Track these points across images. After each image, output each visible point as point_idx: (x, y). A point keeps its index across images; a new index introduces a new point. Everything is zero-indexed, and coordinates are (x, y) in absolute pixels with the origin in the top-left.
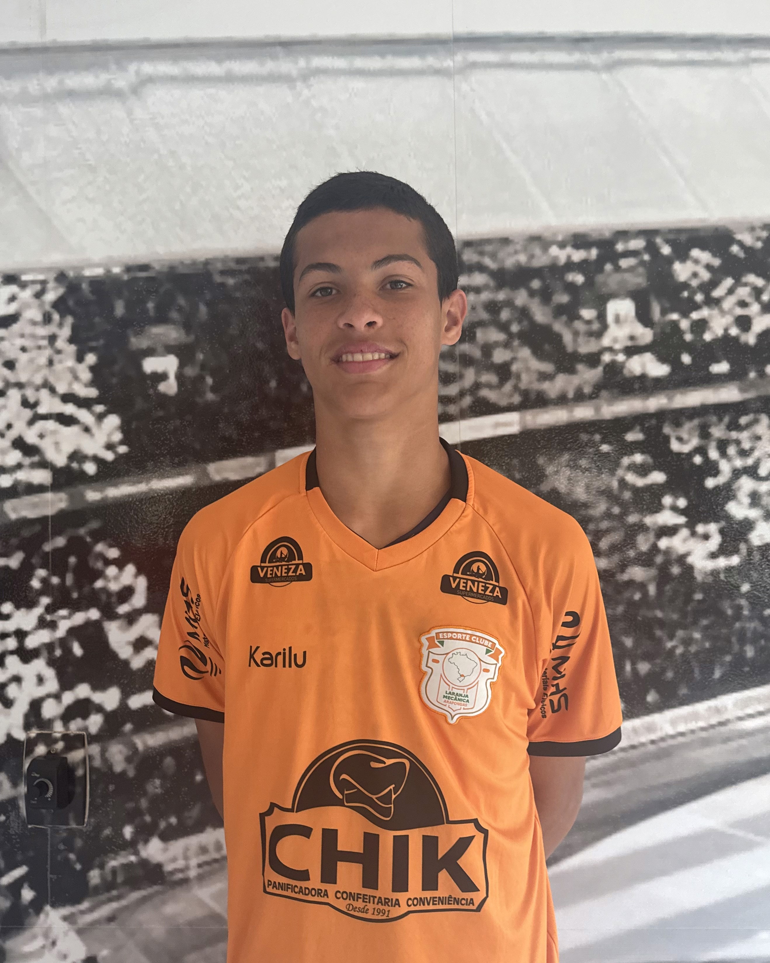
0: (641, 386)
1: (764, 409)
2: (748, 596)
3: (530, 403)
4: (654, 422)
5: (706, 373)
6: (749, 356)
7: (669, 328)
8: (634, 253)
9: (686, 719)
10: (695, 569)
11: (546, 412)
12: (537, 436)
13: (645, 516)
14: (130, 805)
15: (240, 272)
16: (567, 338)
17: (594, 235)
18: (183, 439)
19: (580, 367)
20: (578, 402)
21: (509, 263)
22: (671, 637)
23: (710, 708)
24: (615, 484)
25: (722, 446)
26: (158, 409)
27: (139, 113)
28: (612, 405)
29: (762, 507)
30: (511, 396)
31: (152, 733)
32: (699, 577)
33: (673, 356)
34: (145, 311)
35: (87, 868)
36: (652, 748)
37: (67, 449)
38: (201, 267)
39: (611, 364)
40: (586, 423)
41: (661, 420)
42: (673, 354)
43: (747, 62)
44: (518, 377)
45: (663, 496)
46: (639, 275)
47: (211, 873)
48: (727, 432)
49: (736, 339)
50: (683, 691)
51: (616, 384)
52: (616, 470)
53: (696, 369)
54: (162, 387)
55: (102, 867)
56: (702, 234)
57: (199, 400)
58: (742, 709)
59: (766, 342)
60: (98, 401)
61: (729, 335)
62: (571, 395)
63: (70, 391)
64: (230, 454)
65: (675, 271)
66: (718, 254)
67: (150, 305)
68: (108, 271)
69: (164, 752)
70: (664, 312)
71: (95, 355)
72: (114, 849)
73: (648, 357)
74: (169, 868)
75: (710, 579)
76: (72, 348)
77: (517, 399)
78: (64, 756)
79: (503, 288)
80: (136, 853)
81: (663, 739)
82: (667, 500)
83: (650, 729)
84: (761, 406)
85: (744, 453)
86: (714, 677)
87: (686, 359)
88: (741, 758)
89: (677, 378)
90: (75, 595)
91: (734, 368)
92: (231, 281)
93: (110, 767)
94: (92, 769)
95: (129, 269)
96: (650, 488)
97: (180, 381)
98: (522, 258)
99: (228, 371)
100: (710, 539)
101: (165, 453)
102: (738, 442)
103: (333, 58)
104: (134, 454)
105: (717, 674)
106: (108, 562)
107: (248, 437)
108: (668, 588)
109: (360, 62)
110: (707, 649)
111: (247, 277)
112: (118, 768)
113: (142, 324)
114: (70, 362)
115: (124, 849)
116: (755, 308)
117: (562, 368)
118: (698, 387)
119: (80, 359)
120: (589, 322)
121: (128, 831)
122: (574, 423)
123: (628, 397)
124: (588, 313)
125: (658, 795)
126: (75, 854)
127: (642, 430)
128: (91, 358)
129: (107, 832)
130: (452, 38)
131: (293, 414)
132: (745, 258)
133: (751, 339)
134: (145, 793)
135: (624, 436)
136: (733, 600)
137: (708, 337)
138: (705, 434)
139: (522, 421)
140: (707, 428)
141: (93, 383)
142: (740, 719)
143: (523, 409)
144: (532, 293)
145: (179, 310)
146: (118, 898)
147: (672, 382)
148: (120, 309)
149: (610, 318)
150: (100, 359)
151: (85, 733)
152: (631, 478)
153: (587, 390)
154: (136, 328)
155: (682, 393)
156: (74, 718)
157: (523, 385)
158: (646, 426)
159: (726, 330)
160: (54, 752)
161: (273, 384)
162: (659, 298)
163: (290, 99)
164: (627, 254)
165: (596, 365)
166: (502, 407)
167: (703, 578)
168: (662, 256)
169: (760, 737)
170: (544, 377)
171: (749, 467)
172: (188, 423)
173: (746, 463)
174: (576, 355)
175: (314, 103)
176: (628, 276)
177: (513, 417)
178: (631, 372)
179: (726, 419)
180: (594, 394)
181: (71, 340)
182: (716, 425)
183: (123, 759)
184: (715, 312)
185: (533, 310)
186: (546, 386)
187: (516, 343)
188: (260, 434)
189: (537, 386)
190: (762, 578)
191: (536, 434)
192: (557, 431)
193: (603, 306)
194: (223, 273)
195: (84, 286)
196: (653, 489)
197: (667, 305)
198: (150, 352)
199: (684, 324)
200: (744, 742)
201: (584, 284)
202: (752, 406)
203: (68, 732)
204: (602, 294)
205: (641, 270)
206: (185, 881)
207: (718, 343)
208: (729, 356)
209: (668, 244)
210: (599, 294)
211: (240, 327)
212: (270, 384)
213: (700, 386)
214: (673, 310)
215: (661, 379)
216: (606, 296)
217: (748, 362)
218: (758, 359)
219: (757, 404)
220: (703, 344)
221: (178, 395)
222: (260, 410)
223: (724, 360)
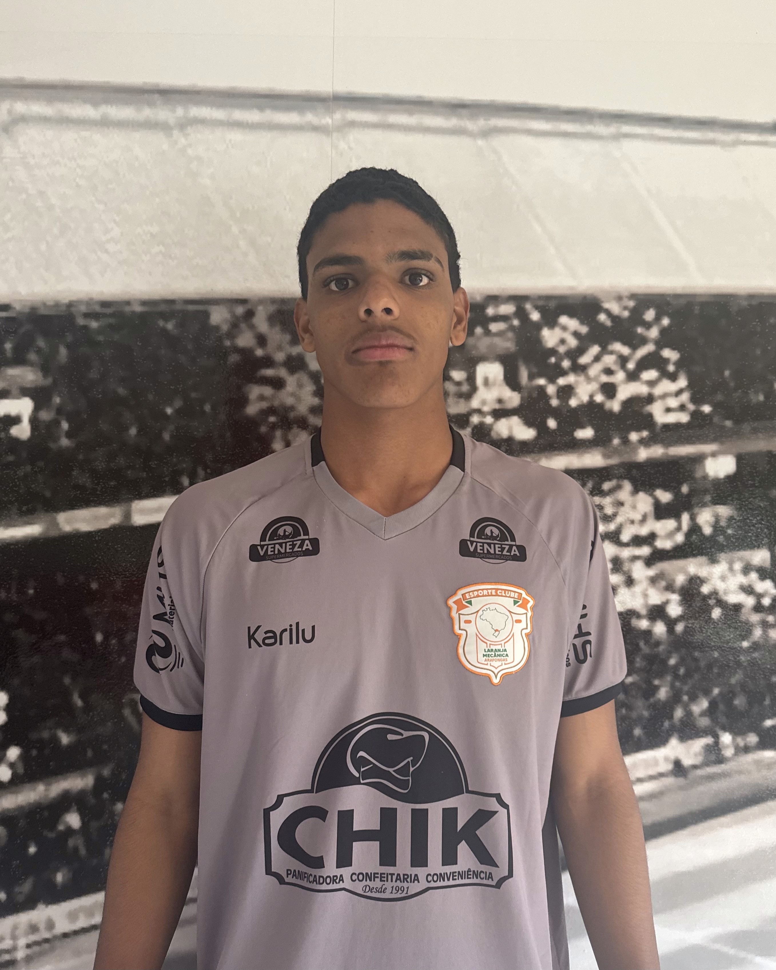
0: (508, 448)
1: (626, 475)
5: (571, 438)
6: (613, 422)
7: (536, 392)
8: (504, 318)
15: (104, 315)
18: (33, 486)
26: (9, 453)
29: (624, 573)
33: (539, 420)
34: (3, 352)
38: (64, 308)
39: (479, 426)
42: (539, 418)
46: (508, 340)
47: (40, 954)
49: (601, 406)
53: (561, 433)
54: (15, 431)
56: (571, 301)
57: (52, 445)
59: (630, 410)
61: (594, 401)
64: (82, 504)
65: (544, 337)
66: (586, 322)
67: (8, 346)
70: (531, 377)
73: (515, 420)
84: (623, 472)
85: (608, 518)
87: (552, 423)
89: (542, 442)
91: (598, 434)
92: (94, 324)
97: (34, 425)
99: (85, 417)
101: (13, 500)
102: (601, 508)
103: (212, 109)
107: (103, 486)
109: (238, 115)
111: (111, 321)
116: (620, 376)
118: (563, 451)
120: (459, 384)
124: (458, 375)
130: (332, 97)
131: (153, 464)
132: (612, 327)
133: (615, 406)
137: (573, 403)
145: (37, 351)
147: (538, 446)
149: (479, 381)
155: (547, 457)
159: (591, 396)
161: (133, 431)
162: (527, 362)
163: (165, 147)
164: (497, 318)
165: (465, 426)
168: (532, 322)
171: (612, 533)
172: (39, 469)
173: (609, 528)
175: (190, 151)
176: (497, 341)
178: (498, 435)
179: (590, 484)
184: (582, 378)
188: (116, 483)
193: (473, 368)
194: (87, 315)
197: (535, 370)
198: (5, 394)
199: (551, 390)
202: (616, 472)
204: (472, 356)
205: (510, 335)
206: (12, 963)
207: (583, 409)
208: (594, 422)
209: (537, 311)
210: (469, 356)
211: (101, 371)
212: (130, 431)
213: (564, 451)
214: (540, 375)
215: (528, 442)
216: (475, 359)
217: (612, 429)
218: (622, 426)
219: (620, 471)
220: (569, 409)
221: (30, 439)
222: (117, 459)
223: (588, 426)
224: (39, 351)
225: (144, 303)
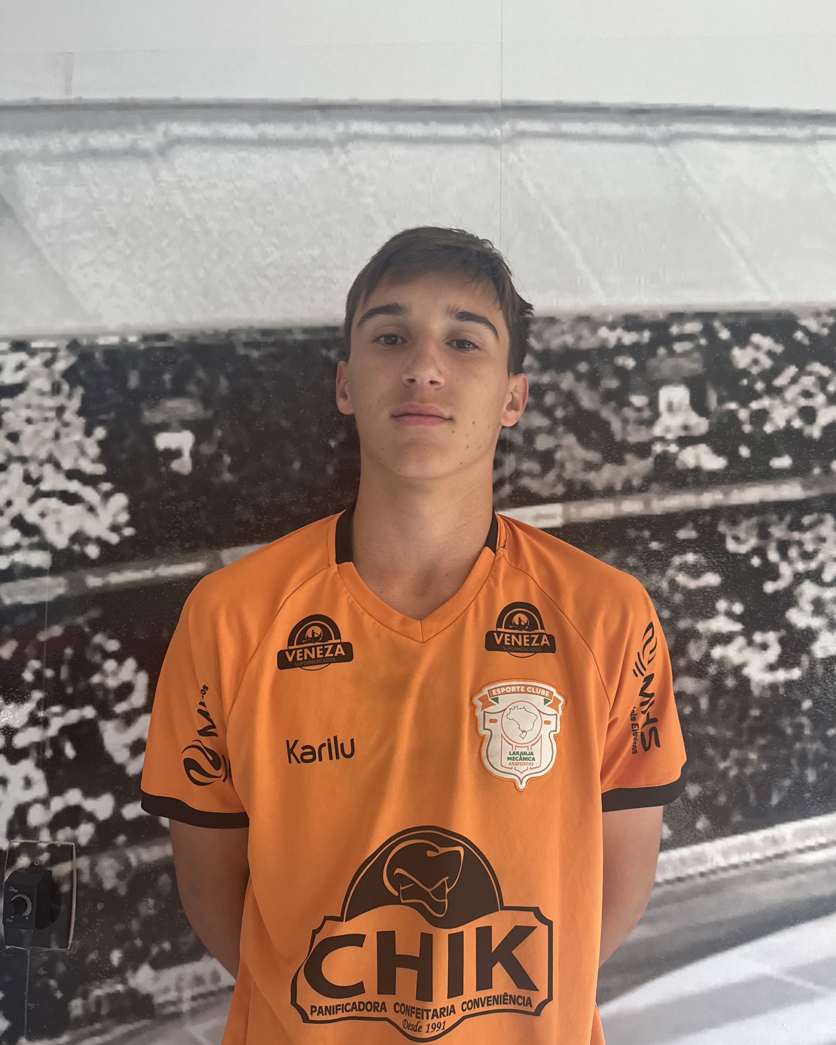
0: (695, 479)
1: (830, 508)
2: (809, 713)
3: (575, 495)
4: (708, 519)
5: (766, 467)
6: (813, 450)
7: (727, 418)
8: (690, 337)
9: (740, 850)
10: (752, 681)
11: (593, 505)
12: (581, 530)
13: (697, 621)
14: (119, 927)
15: (266, 344)
16: (616, 425)
17: (646, 317)
18: (195, 522)
19: (629, 457)
20: (626, 495)
21: (555, 343)
22: (725, 757)
23: (766, 838)
24: (665, 585)
25: (783, 547)
26: (170, 488)
27: (165, 175)
28: (662, 499)
29: (827, 616)
30: (554, 486)
31: (147, 847)
32: (756, 691)
33: (730, 448)
34: (161, 383)
35: (69, 997)
36: (701, 881)
37: (69, 529)
38: (224, 337)
39: (662, 456)
40: (635, 518)
41: (716, 518)
43: (813, 140)
44: (562, 466)
45: (717, 600)
46: (694, 361)
47: (206, 1008)
48: (789, 532)
49: (799, 432)
50: (737, 818)
51: (667, 477)
52: (666, 570)
53: (755, 462)
54: (175, 465)
55: (85, 996)
56: (764, 318)
57: (214, 480)
58: (803, 840)
59: (831, 436)
60: (104, 478)
61: (792, 427)
62: (618, 487)
63: (77, 467)
64: (247, 540)
65: (734, 357)
66: (781, 341)
67: (167, 377)
68: (124, 340)
69: (160, 869)
70: (721, 401)
71: (104, 428)
72: (99, 976)
73: (703, 448)
74: (159, 999)
75: (768, 694)
76: (81, 421)
77: (560, 490)
78: (49, 869)
79: (548, 371)
80: (124, 982)
81: (713, 872)
82: (722, 605)
83: (699, 859)
84: (825, 505)
85: (807, 556)
86: (771, 803)
87: (744, 452)
88: (800, 895)
89: (734, 472)
90: (70, 690)
91: (796, 463)
92: (255, 354)
93: (100, 883)
94: (80, 885)
95: (146, 338)
96: (702, 591)
97: (195, 459)
98: (569, 339)
99: (248, 450)
100: (768, 649)
101: (174, 537)
102: (800, 544)
103: (373, 124)
104: (141, 537)
105: (775, 800)
106: (107, 655)
107: (267, 521)
108: (721, 702)
109: (401, 129)
110: (764, 772)
111: (273, 350)
112: (109, 884)
113: (157, 397)
114: (78, 436)
115: (111, 977)
116: (820, 399)
117: (609, 457)
118: (757, 482)
119: (88, 432)
120: (639, 410)
121: (116, 957)
122: (622, 517)
123: (681, 492)
124: (638, 400)
125: (708, 935)
126: (57, 981)
127: (695, 528)
128: (100, 433)
129: (93, 956)
130: (500, 106)
131: (317, 499)
132: (810, 346)
133: (815, 432)
134: (137, 914)
135: (675, 533)
136: (793, 717)
137: (768, 428)
138: (764, 534)
139: (565, 513)
140: (766, 528)
141: (100, 459)
142: (800, 851)
143: (566, 500)
144: (579, 377)
145: (197, 382)
146: (101, 1032)
147: (729, 477)
148: (134, 380)
149: (662, 406)
150: (110, 433)
151: (74, 844)
152: (682, 579)
153: (636, 482)
154: (150, 401)
155: (739, 489)
156: (62, 827)
157: (567, 475)
158: (701, 523)
159: (788, 422)
160: (38, 864)
161: (297, 465)
162: (716, 385)
163: (326, 164)
164: (682, 337)
165: (647, 455)
166: (544, 498)
167: (761, 693)
168: (720, 340)
169: (822, 872)
170: (590, 466)
171: (812, 572)
172: (202, 505)
173: (809, 567)
174: (625, 444)
175: (351, 169)
176: (682, 362)
177: (556, 509)
178: (684, 464)
179: (788, 519)
180: (644, 487)
181: (80, 413)
182: (776, 524)
183: (114, 875)
184: (777, 402)
185: (580, 394)
186: (592, 476)
187: (561, 429)
188: (280, 519)
189: (581, 476)
190: (825, 694)
191: (581, 528)
192: (603, 526)
193: (655, 393)
194: (247, 345)
195: (98, 355)
196: (707, 592)
197: (725, 394)
198: (164, 427)
199: (743, 414)
200: (803, 877)
201: (635, 368)
202: (816, 504)
203: (56, 842)
204: (655, 379)
205: (697, 355)
206: (177, 1015)
207: (779, 436)
208: (791, 450)
209: (727, 328)
210: (651, 379)
211: (263, 403)
212: (294, 465)
213: (759, 482)
214: (731, 399)
215: (718, 472)
216: (658, 382)
217: (812, 457)
218: (823, 454)
219: (821, 503)
220: (763, 436)
221: (192, 474)
222: (281, 493)
223: (786, 454)
224: (199, 382)
225: (306, 331)
